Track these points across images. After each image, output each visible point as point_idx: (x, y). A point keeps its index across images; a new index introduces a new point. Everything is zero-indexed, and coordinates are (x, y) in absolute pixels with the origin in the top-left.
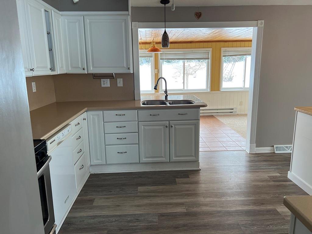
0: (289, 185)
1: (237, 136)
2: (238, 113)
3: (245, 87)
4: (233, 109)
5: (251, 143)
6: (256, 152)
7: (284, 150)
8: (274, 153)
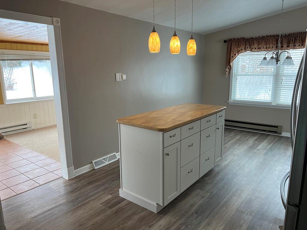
0: (125, 205)
1: (43, 158)
2: (33, 127)
3: (37, 96)
4: (26, 124)
5: (68, 167)
6: (76, 175)
7: (103, 163)
8: (94, 169)
